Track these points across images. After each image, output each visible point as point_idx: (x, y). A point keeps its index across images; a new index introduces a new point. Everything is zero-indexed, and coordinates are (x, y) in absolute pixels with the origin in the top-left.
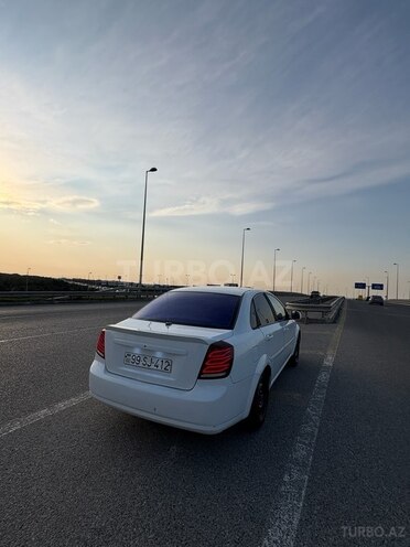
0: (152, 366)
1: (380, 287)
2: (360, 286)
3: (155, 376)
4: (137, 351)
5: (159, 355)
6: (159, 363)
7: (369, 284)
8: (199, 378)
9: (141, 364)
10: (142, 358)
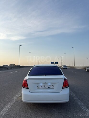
0: (48, 88)
2: (52, 63)
3: (49, 90)
4: (41, 84)
5: (49, 84)
6: (50, 86)
8: (63, 88)
9: (43, 88)
10: (43, 86)
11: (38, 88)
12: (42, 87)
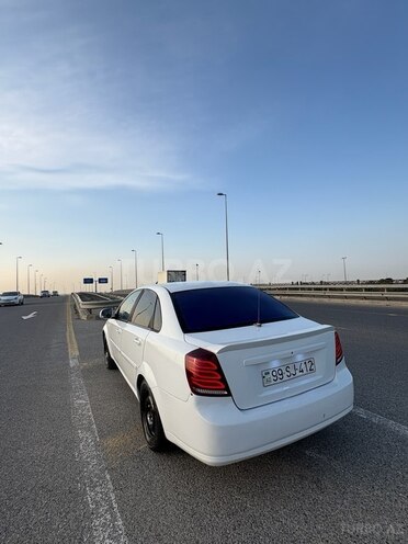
0: (298, 374)
1: (105, 281)
2: (88, 281)
4: (275, 364)
5: (300, 358)
6: (303, 366)
7: (96, 279)
8: (337, 363)
9: (285, 378)
10: (284, 369)
11: (266, 384)
12: (279, 376)
